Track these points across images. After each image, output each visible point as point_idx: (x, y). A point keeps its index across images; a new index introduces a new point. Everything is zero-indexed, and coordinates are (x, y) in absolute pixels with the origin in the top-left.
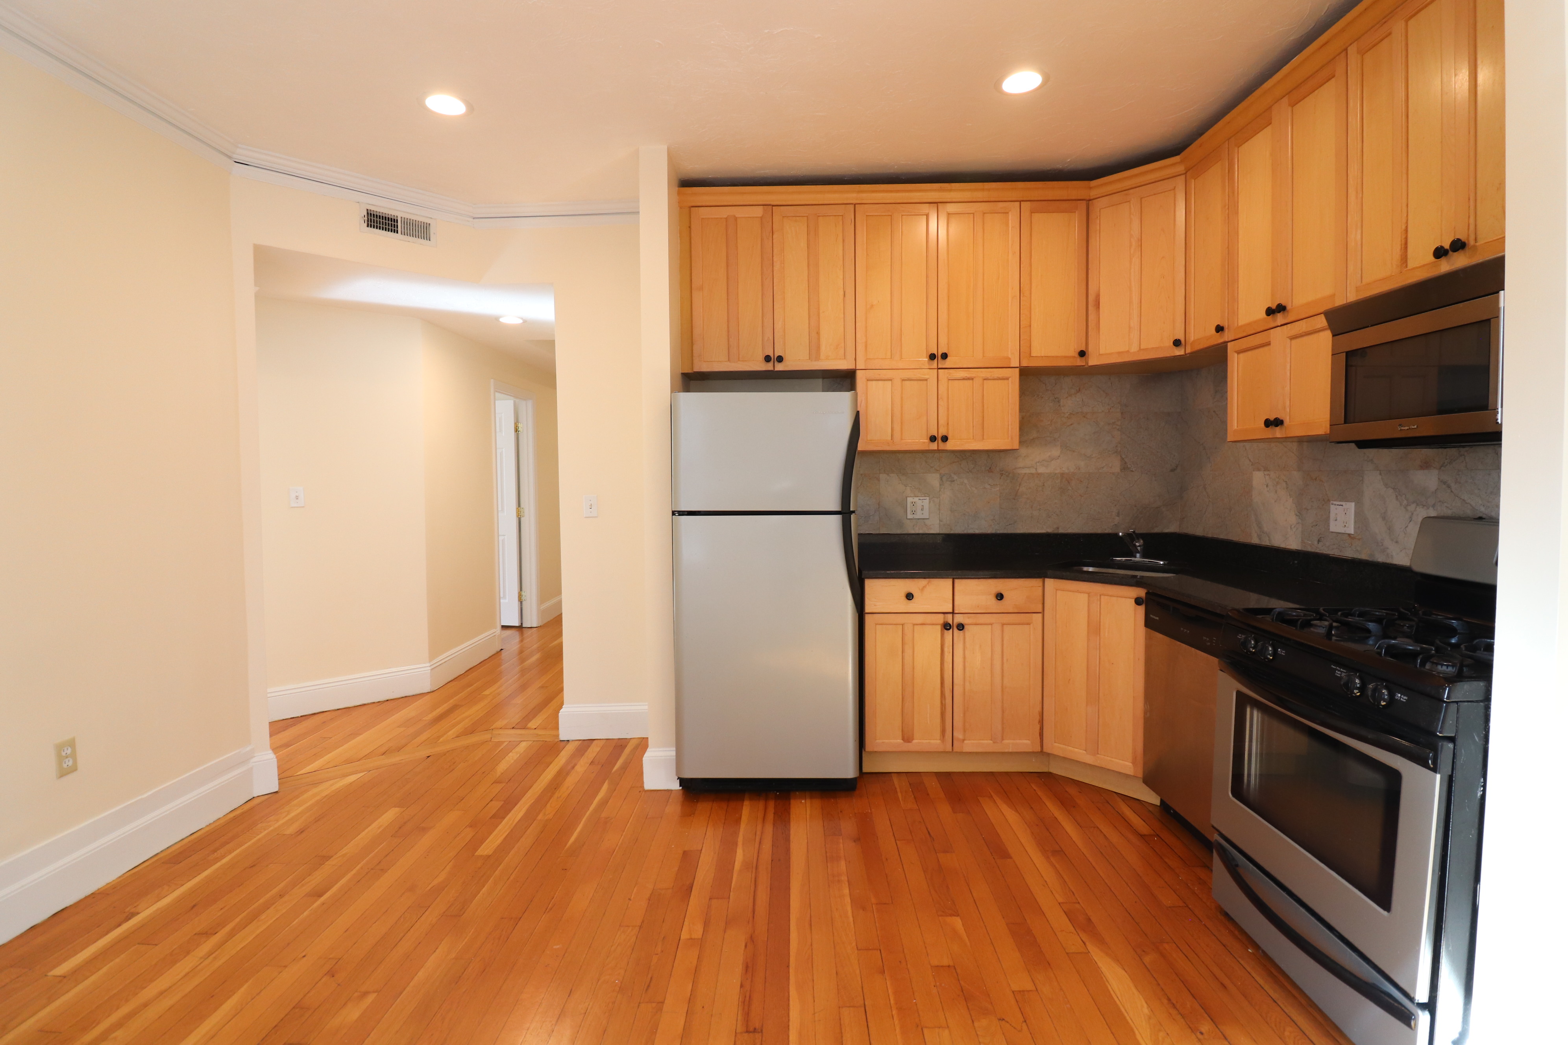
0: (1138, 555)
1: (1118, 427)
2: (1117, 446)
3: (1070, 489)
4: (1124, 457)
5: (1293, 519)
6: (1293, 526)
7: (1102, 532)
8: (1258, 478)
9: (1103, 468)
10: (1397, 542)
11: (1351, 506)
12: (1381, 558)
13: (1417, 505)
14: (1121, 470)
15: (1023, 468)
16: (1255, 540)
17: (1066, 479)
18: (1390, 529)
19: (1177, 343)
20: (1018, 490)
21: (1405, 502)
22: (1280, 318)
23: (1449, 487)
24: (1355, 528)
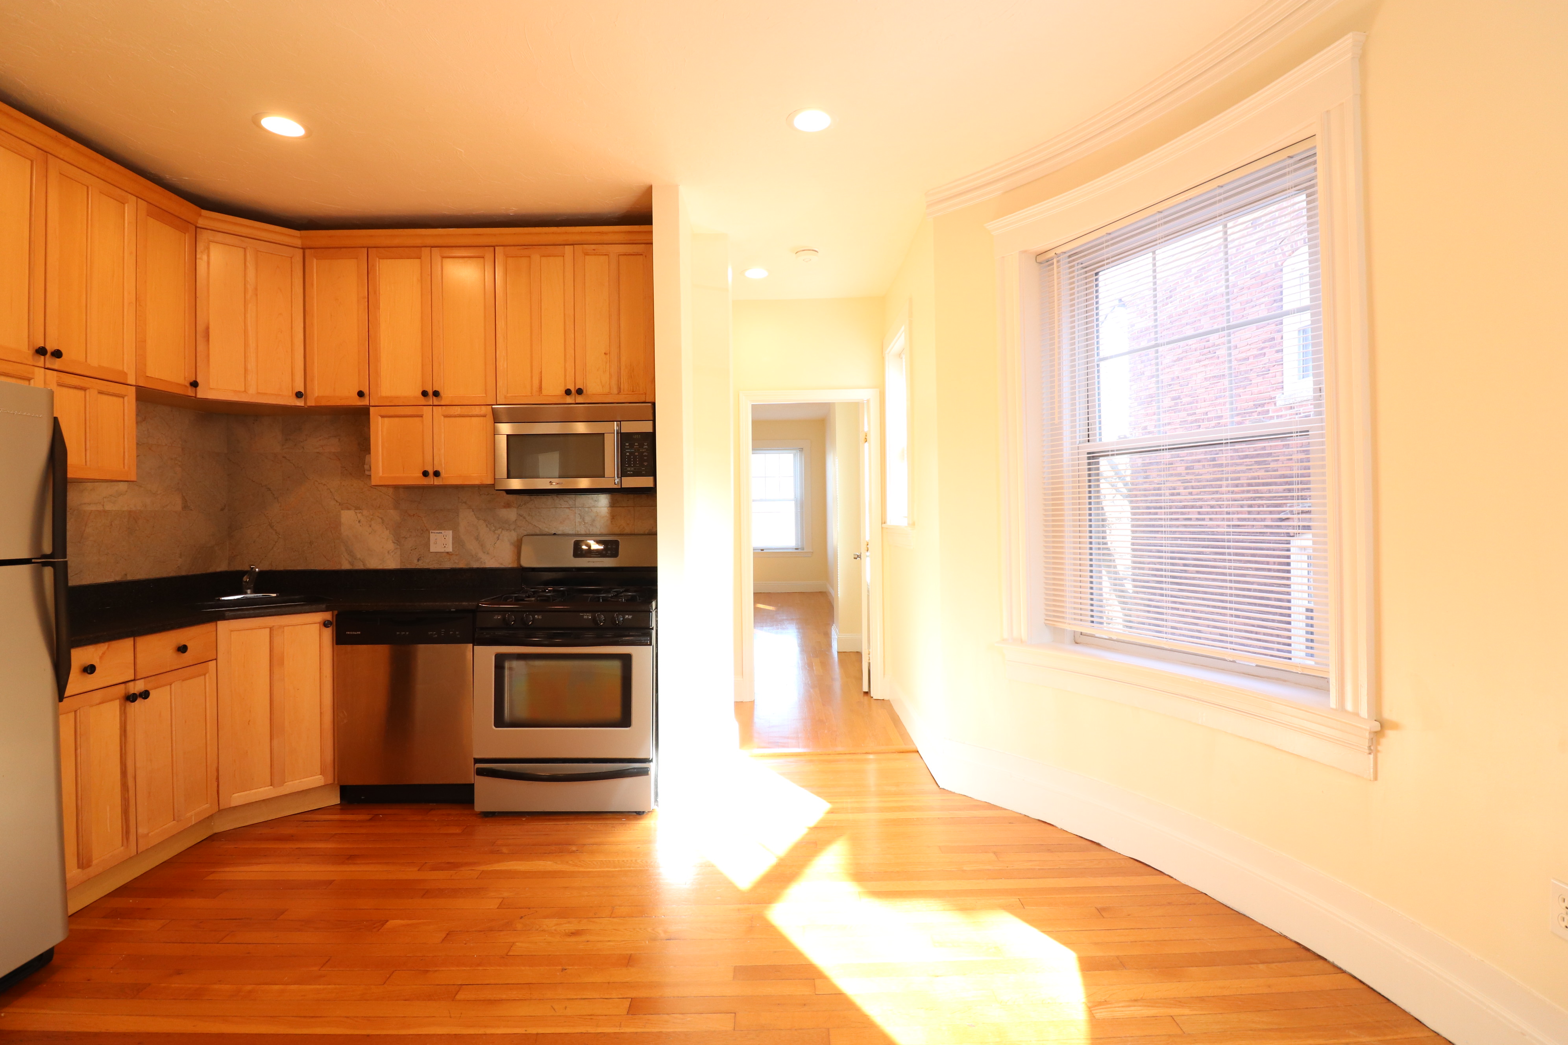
0: (249, 591)
1: (179, 463)
2: (179, 483)
3: (138, 529)
4: (184, 495)
5: (390, 546)
6: (391, 552)
7: (167, 576)
8: (348, 517)
9: (167, 505)
10: (488, 553)
11: (450, 533)
12: (475, 565)
13: (503, 529)
14: (182, 508)
15: (90, 504)
16: (346, 565)
17: (133, 516)
18: (482, 546)
19: (299, 395)
20: (84, 531)
21: (494, 528)
22: (431, 400)
23: (524, 518)
24: (453, 548)
